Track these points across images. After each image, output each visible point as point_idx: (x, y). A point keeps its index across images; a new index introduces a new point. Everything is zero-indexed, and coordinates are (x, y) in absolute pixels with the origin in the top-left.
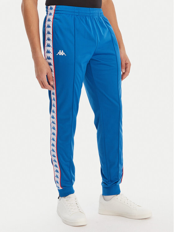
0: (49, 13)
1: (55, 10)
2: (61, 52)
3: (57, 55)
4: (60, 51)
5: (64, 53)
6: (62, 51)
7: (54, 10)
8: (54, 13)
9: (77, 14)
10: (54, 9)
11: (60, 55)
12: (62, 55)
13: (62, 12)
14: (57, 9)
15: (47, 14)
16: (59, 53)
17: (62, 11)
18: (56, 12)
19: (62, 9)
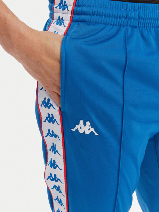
0: (56, 16)
1: (73, 13)
2: (85, 124)
3: (74, 130)
4: (82, 122)
5: (92, 129)
6: (88, 123)
7: (70, 12)
8: (72, 20)
9: (135, 23)
10: (70, 8)
11: (81, 131)
12: (88, 132)
13: (94, 18)
14: (79, 9)
15: (52, 16)
16: (77, 127)
17: (93, 14)
18: (77, 17)
19: (95, 10)
